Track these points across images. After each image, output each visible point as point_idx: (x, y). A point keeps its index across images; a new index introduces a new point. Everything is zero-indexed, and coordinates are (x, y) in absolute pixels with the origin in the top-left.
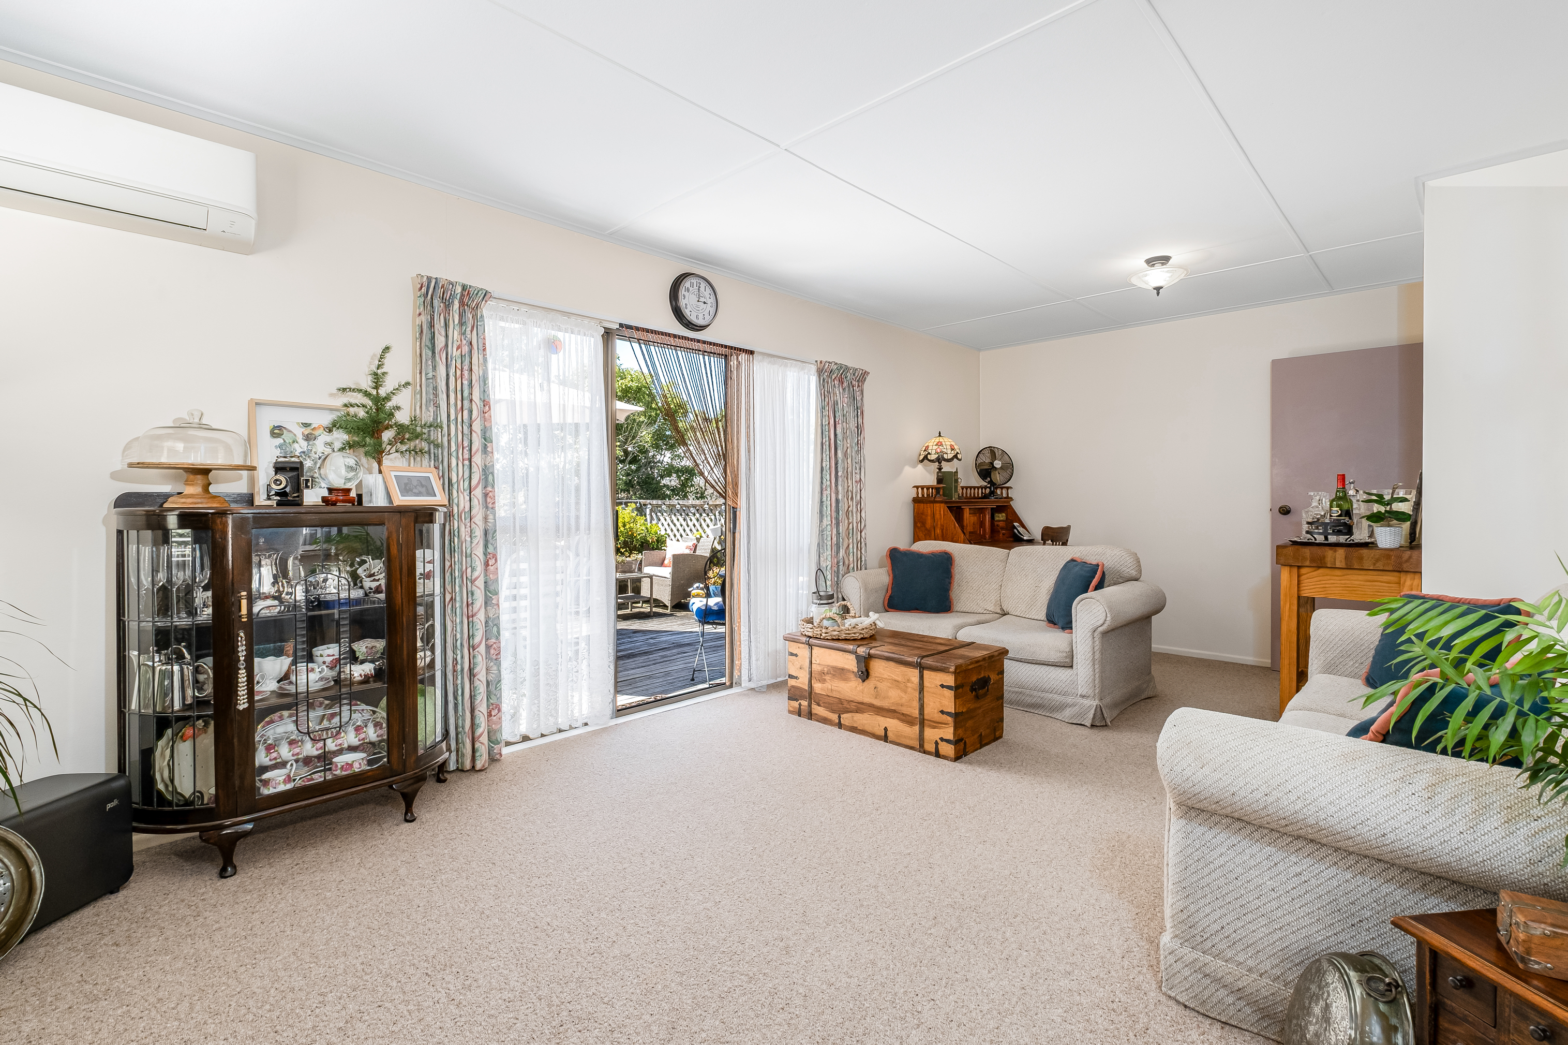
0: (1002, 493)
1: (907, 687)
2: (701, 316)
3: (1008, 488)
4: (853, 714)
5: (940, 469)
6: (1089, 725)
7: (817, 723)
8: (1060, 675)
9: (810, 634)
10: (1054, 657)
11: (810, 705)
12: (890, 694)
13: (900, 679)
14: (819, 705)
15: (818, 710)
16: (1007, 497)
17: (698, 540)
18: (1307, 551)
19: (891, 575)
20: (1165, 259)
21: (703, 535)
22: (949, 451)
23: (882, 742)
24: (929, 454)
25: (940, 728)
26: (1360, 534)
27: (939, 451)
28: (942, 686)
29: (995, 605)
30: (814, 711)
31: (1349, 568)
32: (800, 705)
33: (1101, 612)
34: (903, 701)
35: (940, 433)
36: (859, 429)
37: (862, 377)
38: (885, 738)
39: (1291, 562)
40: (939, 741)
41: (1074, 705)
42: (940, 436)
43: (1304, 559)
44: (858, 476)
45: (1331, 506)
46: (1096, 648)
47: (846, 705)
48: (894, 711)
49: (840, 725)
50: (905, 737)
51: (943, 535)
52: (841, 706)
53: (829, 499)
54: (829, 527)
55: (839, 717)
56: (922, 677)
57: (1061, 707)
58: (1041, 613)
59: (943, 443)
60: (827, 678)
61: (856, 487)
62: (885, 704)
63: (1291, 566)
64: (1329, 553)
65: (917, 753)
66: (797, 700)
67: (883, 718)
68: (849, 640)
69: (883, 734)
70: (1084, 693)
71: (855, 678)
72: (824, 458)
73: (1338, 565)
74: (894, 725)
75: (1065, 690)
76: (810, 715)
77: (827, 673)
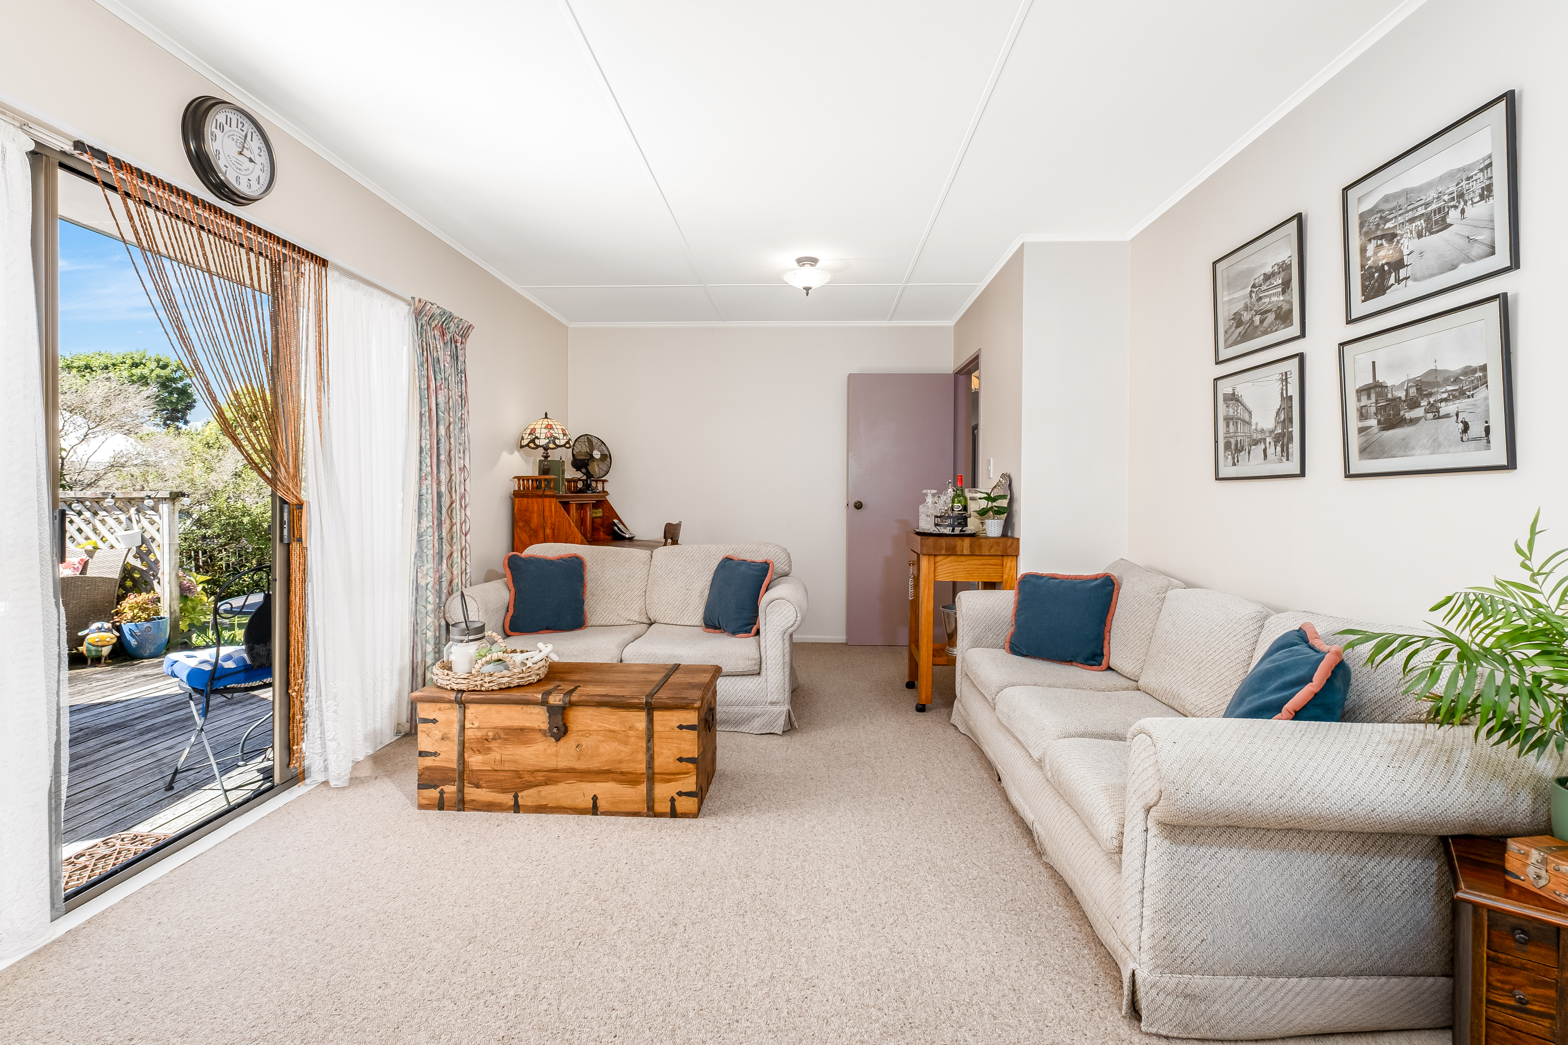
0: (597, 486)
1: (628, 737)
2: (244, 180)
3: (604, 481)
4: (540, 788)
5: (546, 457)
6: (780, 733)
7: (476, 813)
8: (748, 684)
9: (463, 687)
10: (742, 666)
11: (461, 791)
12: (602, 750)
13: (616, 728)
14: (478, 786)
15: (472, 793)
16: (604, 491)
17: (90, 554)
18: (943, 541)
19: (513, 590)
20: (813, 261)
21: (100, 544)
22: (561, 436)
23: (589, 817)
24: (537, 438)
25: (677, 780)
26: (973, 525)
27: (549, 435)
28: (681, 727)
29: (640, 614)
30: (468, 797)
31: (972, 555)
32: (442, 792)
33: (792, 612)
34: (623, 755)
35: (546, 414)
36: (463, 398)
37: (465, 331)
38: (594, 810)
39: (932, 551)
40: (676, 797)
41: (762, 714)
42: (546, 417)
43: (941, 548)
44: (462, 462)
45: (953, 502)
46: (786, 651)
47: (527, 777)
48: (609, 772)
49: (517, 808)
50: (625, 802)
51: (554, 535)
52: (518, 780)
53: (429, 491)
54: (430, 530)
55: (516, 797)
56: (650, 721)
57: (749, 719)
58: (697, 616)
59: (554, 426)
60: (493, 745)
61: (460, 476)
62: (594, 764)
63: (929, 555)
64: (958, 542)
65: (646, 820)
66: (435, 787)
67: (590, 784)
68: (523, 686)
69: (590, 804)
70: (774, 700)
71: (544, 738)
72: (423, 435)
73: (965, 553)
74: (606, 790)
75: (753, 700)
76: (461, 804)
77: (494, 739)
